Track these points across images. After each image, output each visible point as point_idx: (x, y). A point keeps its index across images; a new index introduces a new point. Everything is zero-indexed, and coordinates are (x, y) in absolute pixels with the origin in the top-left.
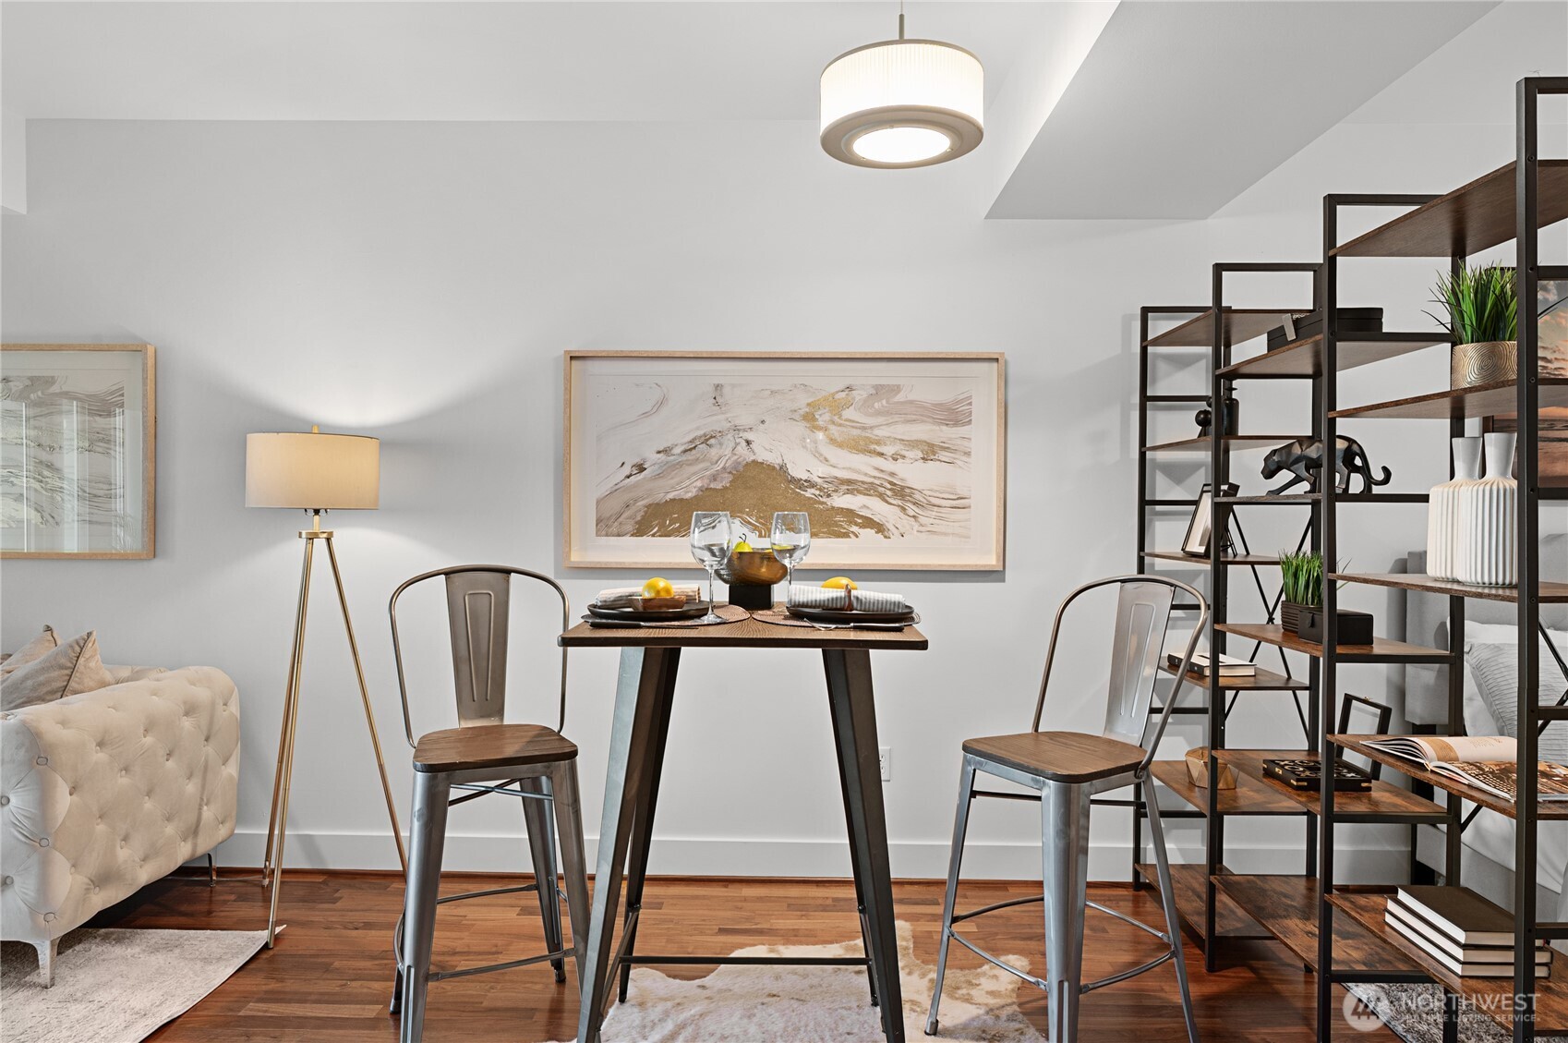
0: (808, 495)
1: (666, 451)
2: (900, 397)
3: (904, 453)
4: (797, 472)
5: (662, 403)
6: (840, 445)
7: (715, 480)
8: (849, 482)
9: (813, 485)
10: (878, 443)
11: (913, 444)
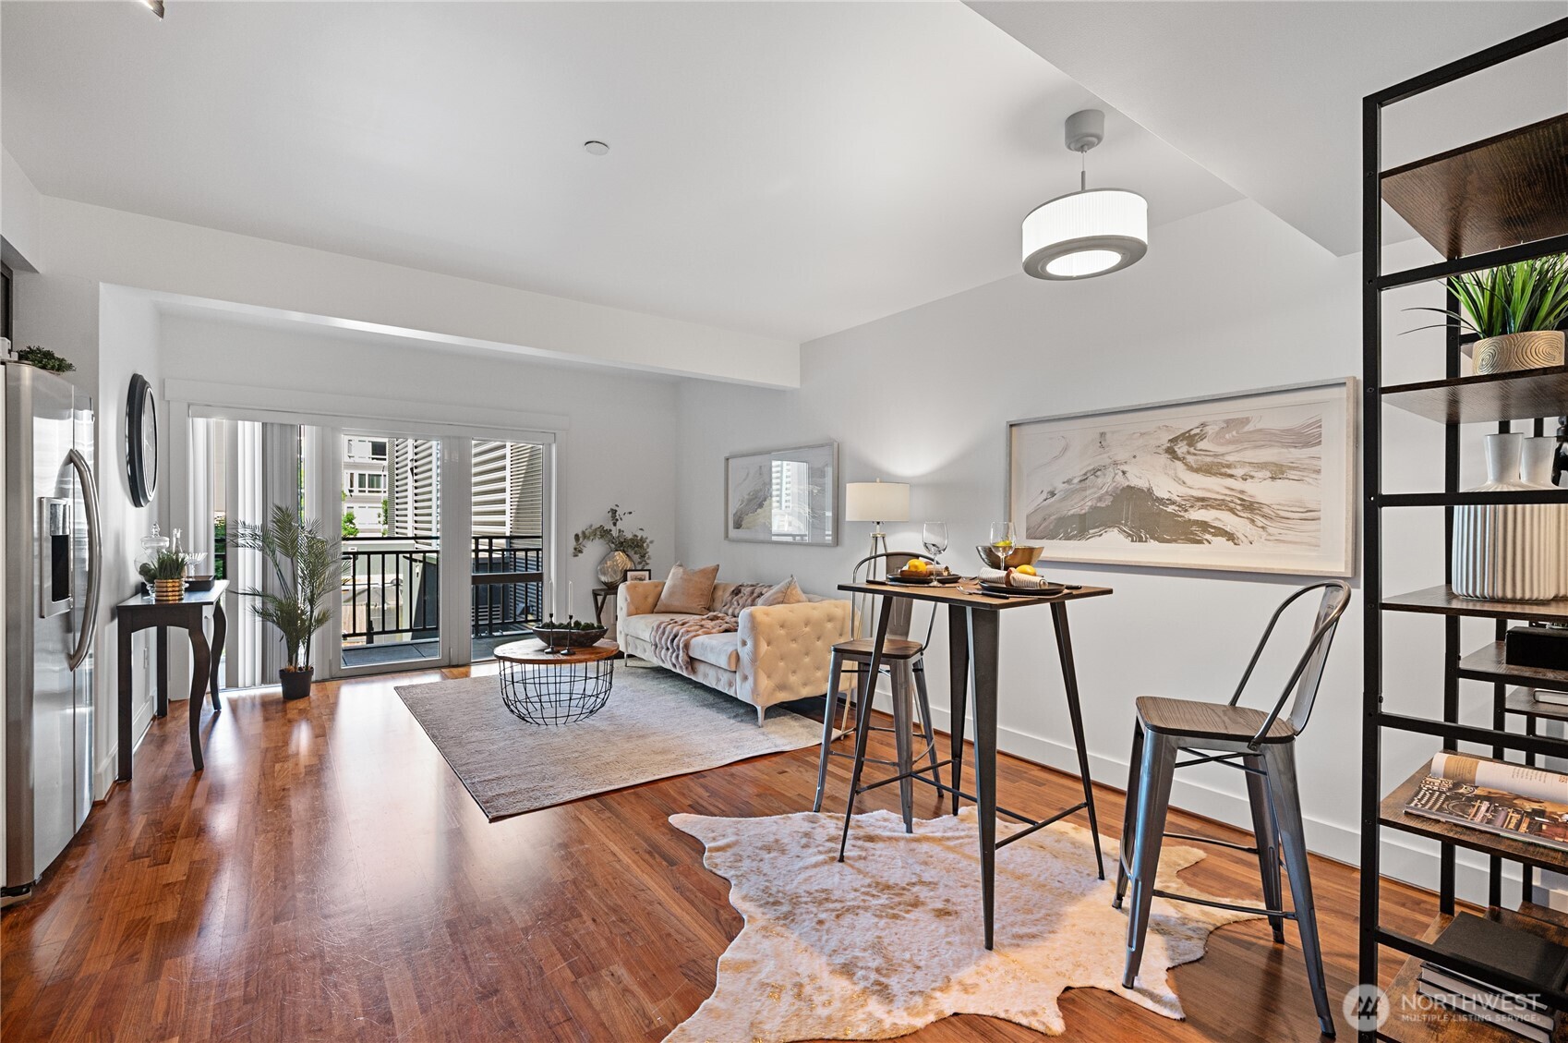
0: (1169, 510)
1: (1069, 482)
2: (1249, 427)
3: (1252, 474)
4: (1160, 492)
5: (1065, 449)
6: (1197, 470)
7: (1101, 501)
8: (1203, 499)
9: (1174, 503)
10: (1229, 466)
11: (1262, 466)
